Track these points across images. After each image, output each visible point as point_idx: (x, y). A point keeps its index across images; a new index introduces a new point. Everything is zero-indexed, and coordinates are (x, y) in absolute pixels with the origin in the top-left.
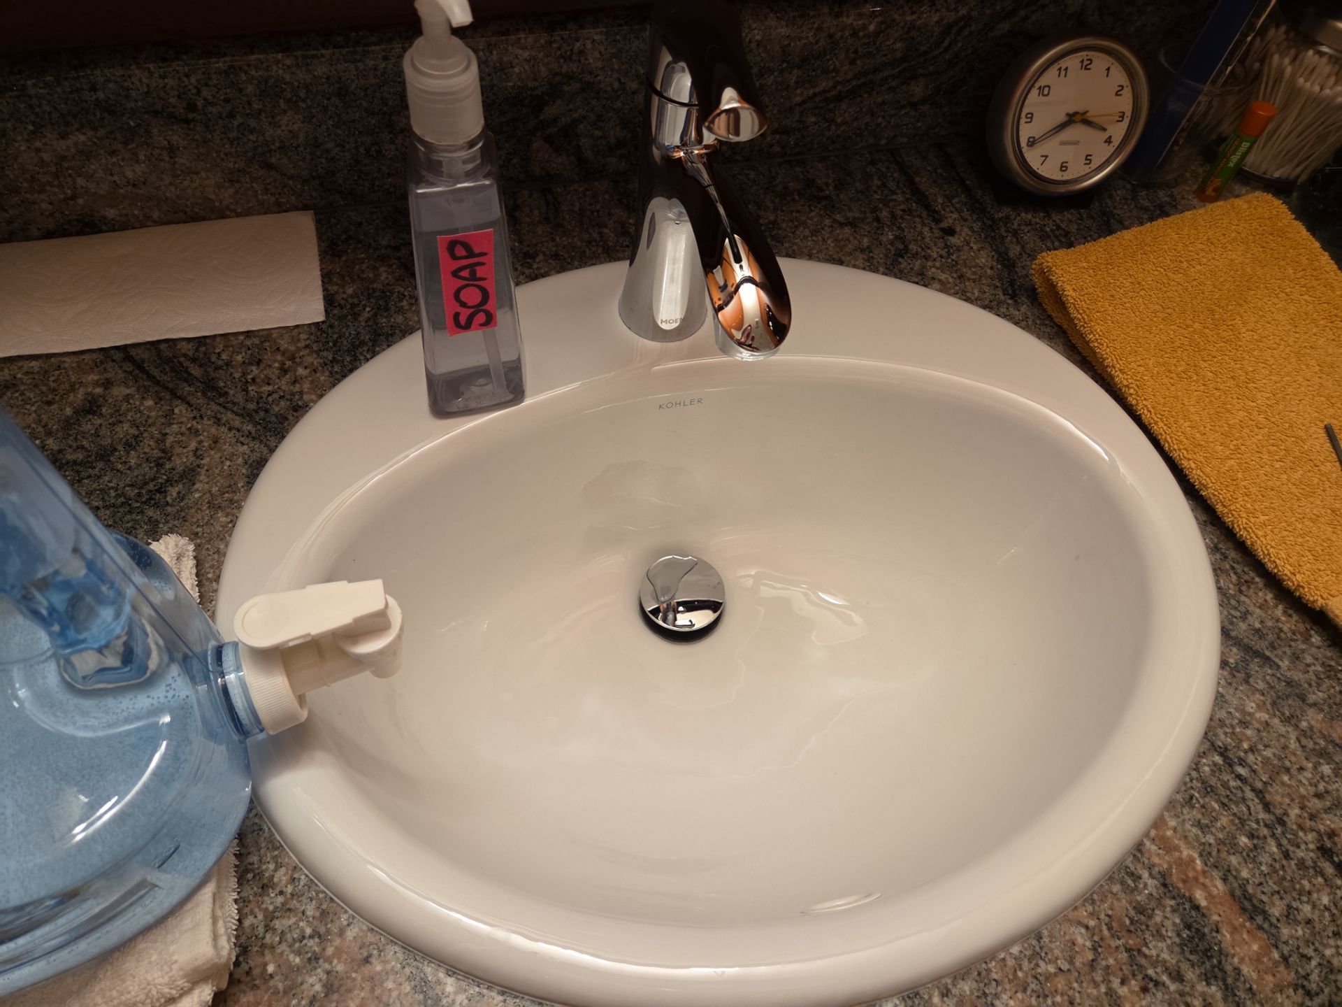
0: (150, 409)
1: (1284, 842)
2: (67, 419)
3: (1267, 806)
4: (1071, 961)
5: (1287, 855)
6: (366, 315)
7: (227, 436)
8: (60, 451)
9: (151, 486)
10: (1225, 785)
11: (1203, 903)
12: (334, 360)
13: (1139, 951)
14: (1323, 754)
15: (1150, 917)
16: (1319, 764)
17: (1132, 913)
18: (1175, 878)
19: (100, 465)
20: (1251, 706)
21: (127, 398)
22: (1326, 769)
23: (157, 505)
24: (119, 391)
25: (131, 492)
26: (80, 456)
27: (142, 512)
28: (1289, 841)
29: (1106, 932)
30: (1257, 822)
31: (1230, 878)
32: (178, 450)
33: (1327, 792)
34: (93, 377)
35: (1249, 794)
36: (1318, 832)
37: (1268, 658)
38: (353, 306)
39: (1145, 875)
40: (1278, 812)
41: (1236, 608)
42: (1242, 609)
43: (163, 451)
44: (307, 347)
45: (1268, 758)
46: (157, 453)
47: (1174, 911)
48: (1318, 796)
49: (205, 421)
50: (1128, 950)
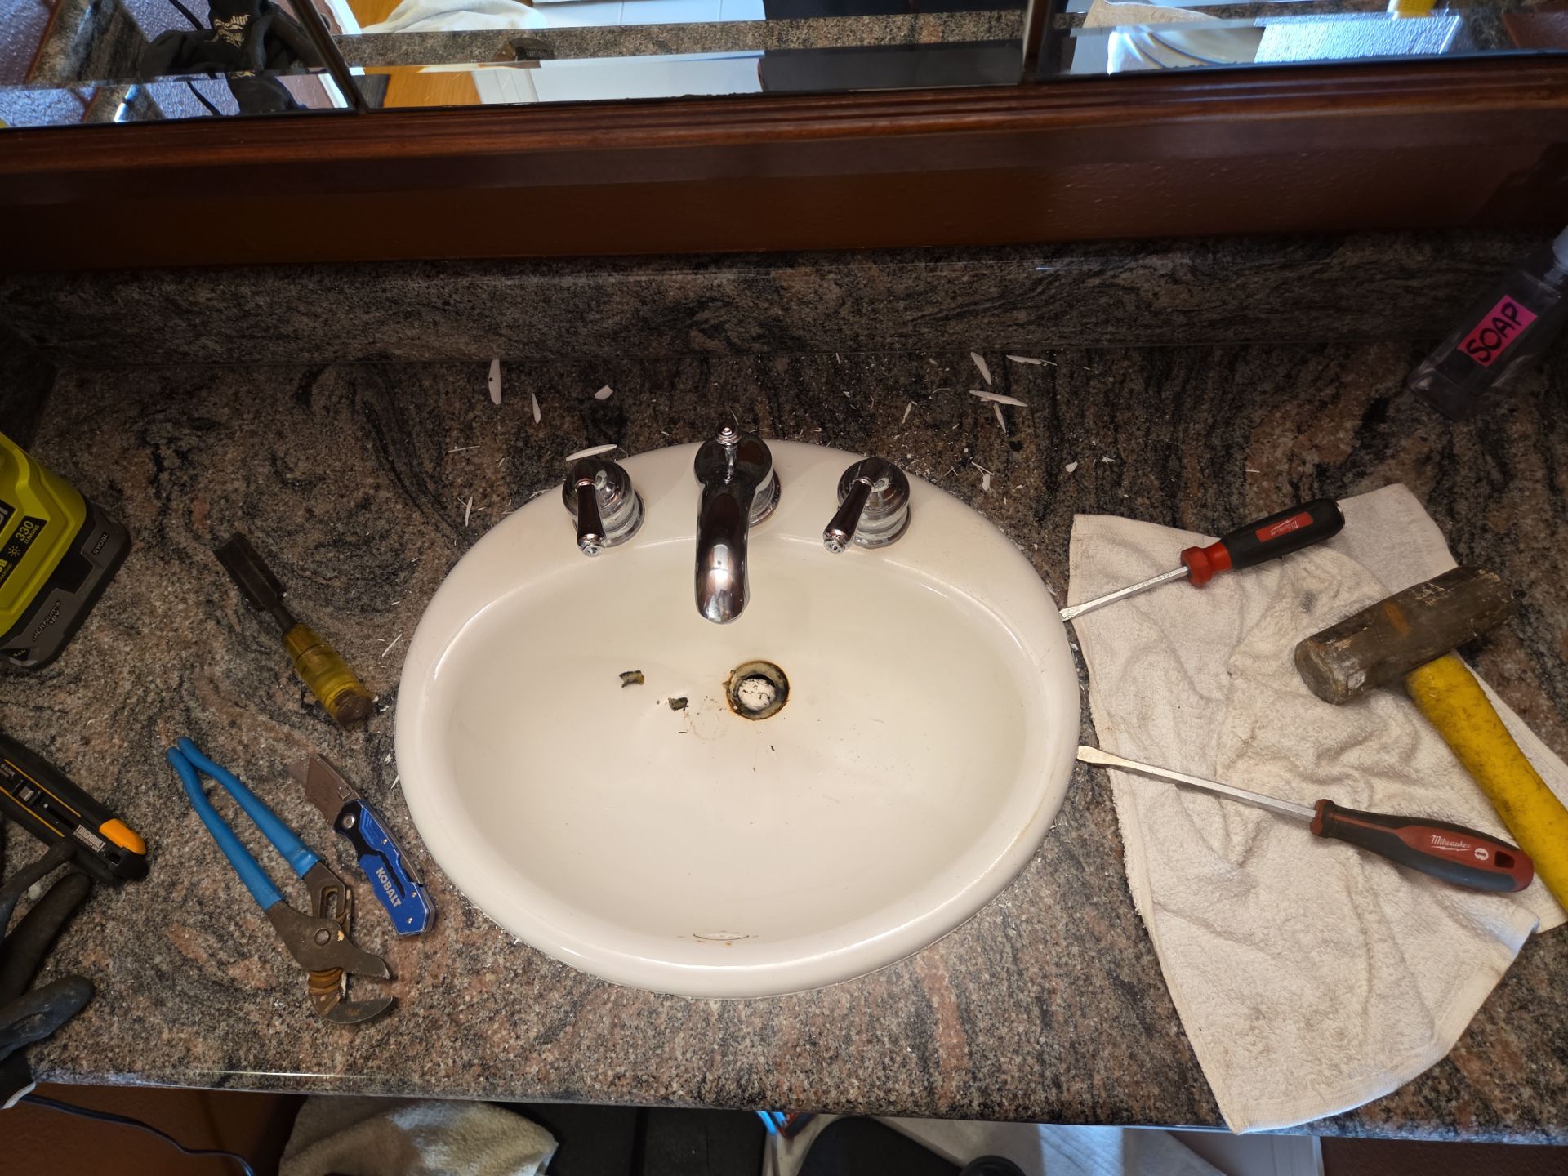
0: (398, 511)
1: (1014, 986)
2: (352, 509)
3: (1015, 959)
4: (832, 1011)
5: (1011, 995)
6: (547, 457)
7: (441, 541)
8: (343, 534)
9: (390, 569)
10: (994, 939)
11: (936, 1005)
12: (518, 493)
13: (878, 1019)
14: (1080, 939)
15: (896, 1002)
16: (1072, 944)
17: (886, 996)
18: (925, 986)
19: (364, 548)
20: (1045, 892)
21: (388, 500)
22: (1075, 950)
23: (390, 584)
24: (384, 494)
25: (378, 571)
26: (353, 539)
27: (381, 587)
28: (1018, 986)
29: (862, 1002)
30: (1003, 968)
31: (963, 996)
32: (410, 546)
33: (1066, 964)
34: (370, 481)
35: (1008, 949)
36: (1043, 988)
37: (1080, 862)
38: (541, 448)
39: (907, 977)
40: (1021, 966)
41: (1076, 820)
42: (1081, 822)
43: (401, 545)
44: (503, 478)
45: (1037, 931)
46: (397, 546)
47: (914, 1003)
48: (1057, 965)
49: (430, 527)
50: (871, 1016)
